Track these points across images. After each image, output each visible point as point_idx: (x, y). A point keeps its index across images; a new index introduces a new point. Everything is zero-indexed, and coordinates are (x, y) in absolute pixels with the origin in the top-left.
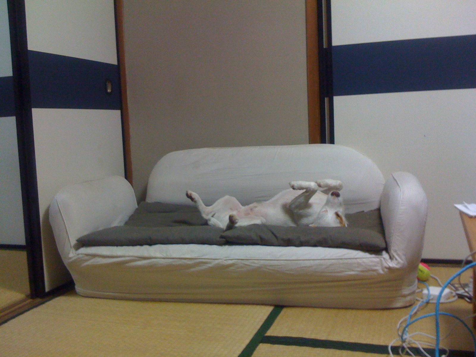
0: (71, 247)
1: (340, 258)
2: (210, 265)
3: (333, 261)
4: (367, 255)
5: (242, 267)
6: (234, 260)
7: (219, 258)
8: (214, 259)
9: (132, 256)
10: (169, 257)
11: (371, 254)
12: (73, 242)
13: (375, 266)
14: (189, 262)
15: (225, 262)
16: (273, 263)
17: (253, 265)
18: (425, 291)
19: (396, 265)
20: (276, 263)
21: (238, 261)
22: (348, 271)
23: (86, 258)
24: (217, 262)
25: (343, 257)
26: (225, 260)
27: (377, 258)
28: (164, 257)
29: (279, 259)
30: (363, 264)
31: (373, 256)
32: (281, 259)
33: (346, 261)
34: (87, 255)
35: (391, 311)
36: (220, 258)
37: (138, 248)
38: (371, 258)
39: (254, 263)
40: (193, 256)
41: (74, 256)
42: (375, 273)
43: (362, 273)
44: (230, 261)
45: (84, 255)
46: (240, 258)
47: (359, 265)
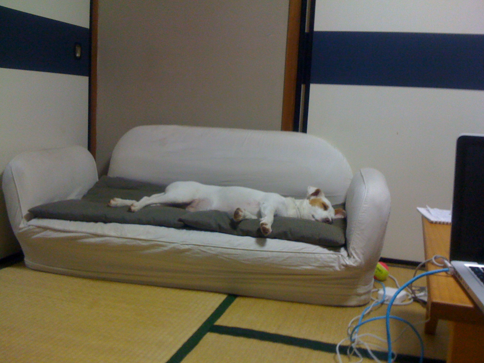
0: (22, 216)
1: (298, 251)
2: (166, 249)
3: (291, 254)
4: (325, 251)
5: (198, 253)
6: (191, 246)
7: (175, 242)
8: (169, 242)
9: (86, 233)
10: (124, 236)
11: (330, 250)
12: (25, 212)
13: (333, 262)
14: (145, 244)
15: (181, 246)
16: (229, 251)
17: (209, 251)
18: (381, 292)
19: (354, 263)
20: (233, 251)
21: (195, 246)
22: (305, 266)
23: (37, 230)
24: (172, 245)
25: (301, 251)
26: (181, 245)
27: (335, 254)
28: (118, 236)
29: (236, 248)
30: (320, 259)
31: (332, 252)
32: (238, 248)
33: (304, 255)
34: (39, 227)
35: (344, 309)
36: (177, 242)
37: (91, 224)
38: (328, 254)
39: (210, 250)
40: (149, 237)
41: (25, 227)
42: (331, 269)
43: (319, 269)
44: (186, 246)
45: (34, 227)
46: (197, 244)
47: (317, 260)
